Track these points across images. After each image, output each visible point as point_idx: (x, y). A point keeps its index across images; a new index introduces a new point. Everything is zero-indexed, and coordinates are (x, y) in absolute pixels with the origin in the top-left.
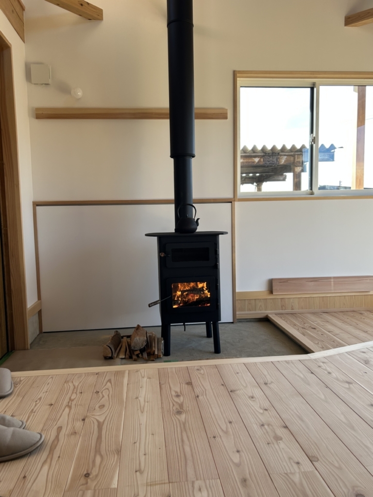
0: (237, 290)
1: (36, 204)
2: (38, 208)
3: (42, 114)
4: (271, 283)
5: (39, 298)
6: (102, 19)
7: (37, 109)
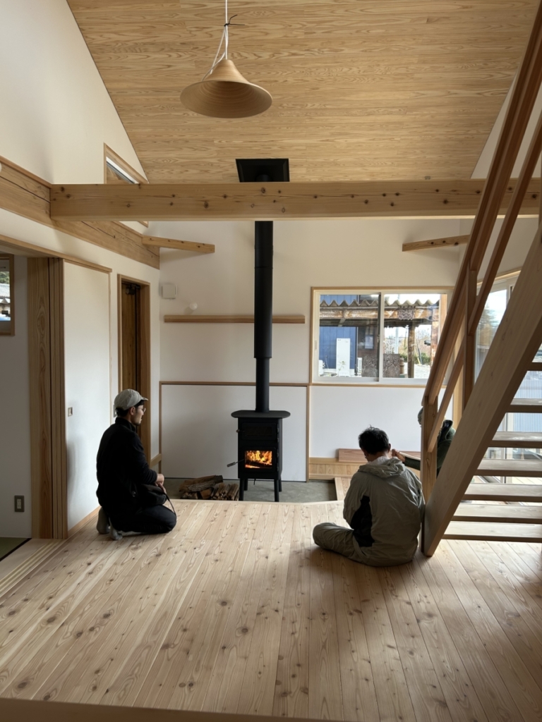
0: (310, 456)
1: (162, 383)
2: (163, 386)
3: (169, 320)
4: (338, 452)
5: (160, 452)
6: (214, 252)
7: (165, 316)
